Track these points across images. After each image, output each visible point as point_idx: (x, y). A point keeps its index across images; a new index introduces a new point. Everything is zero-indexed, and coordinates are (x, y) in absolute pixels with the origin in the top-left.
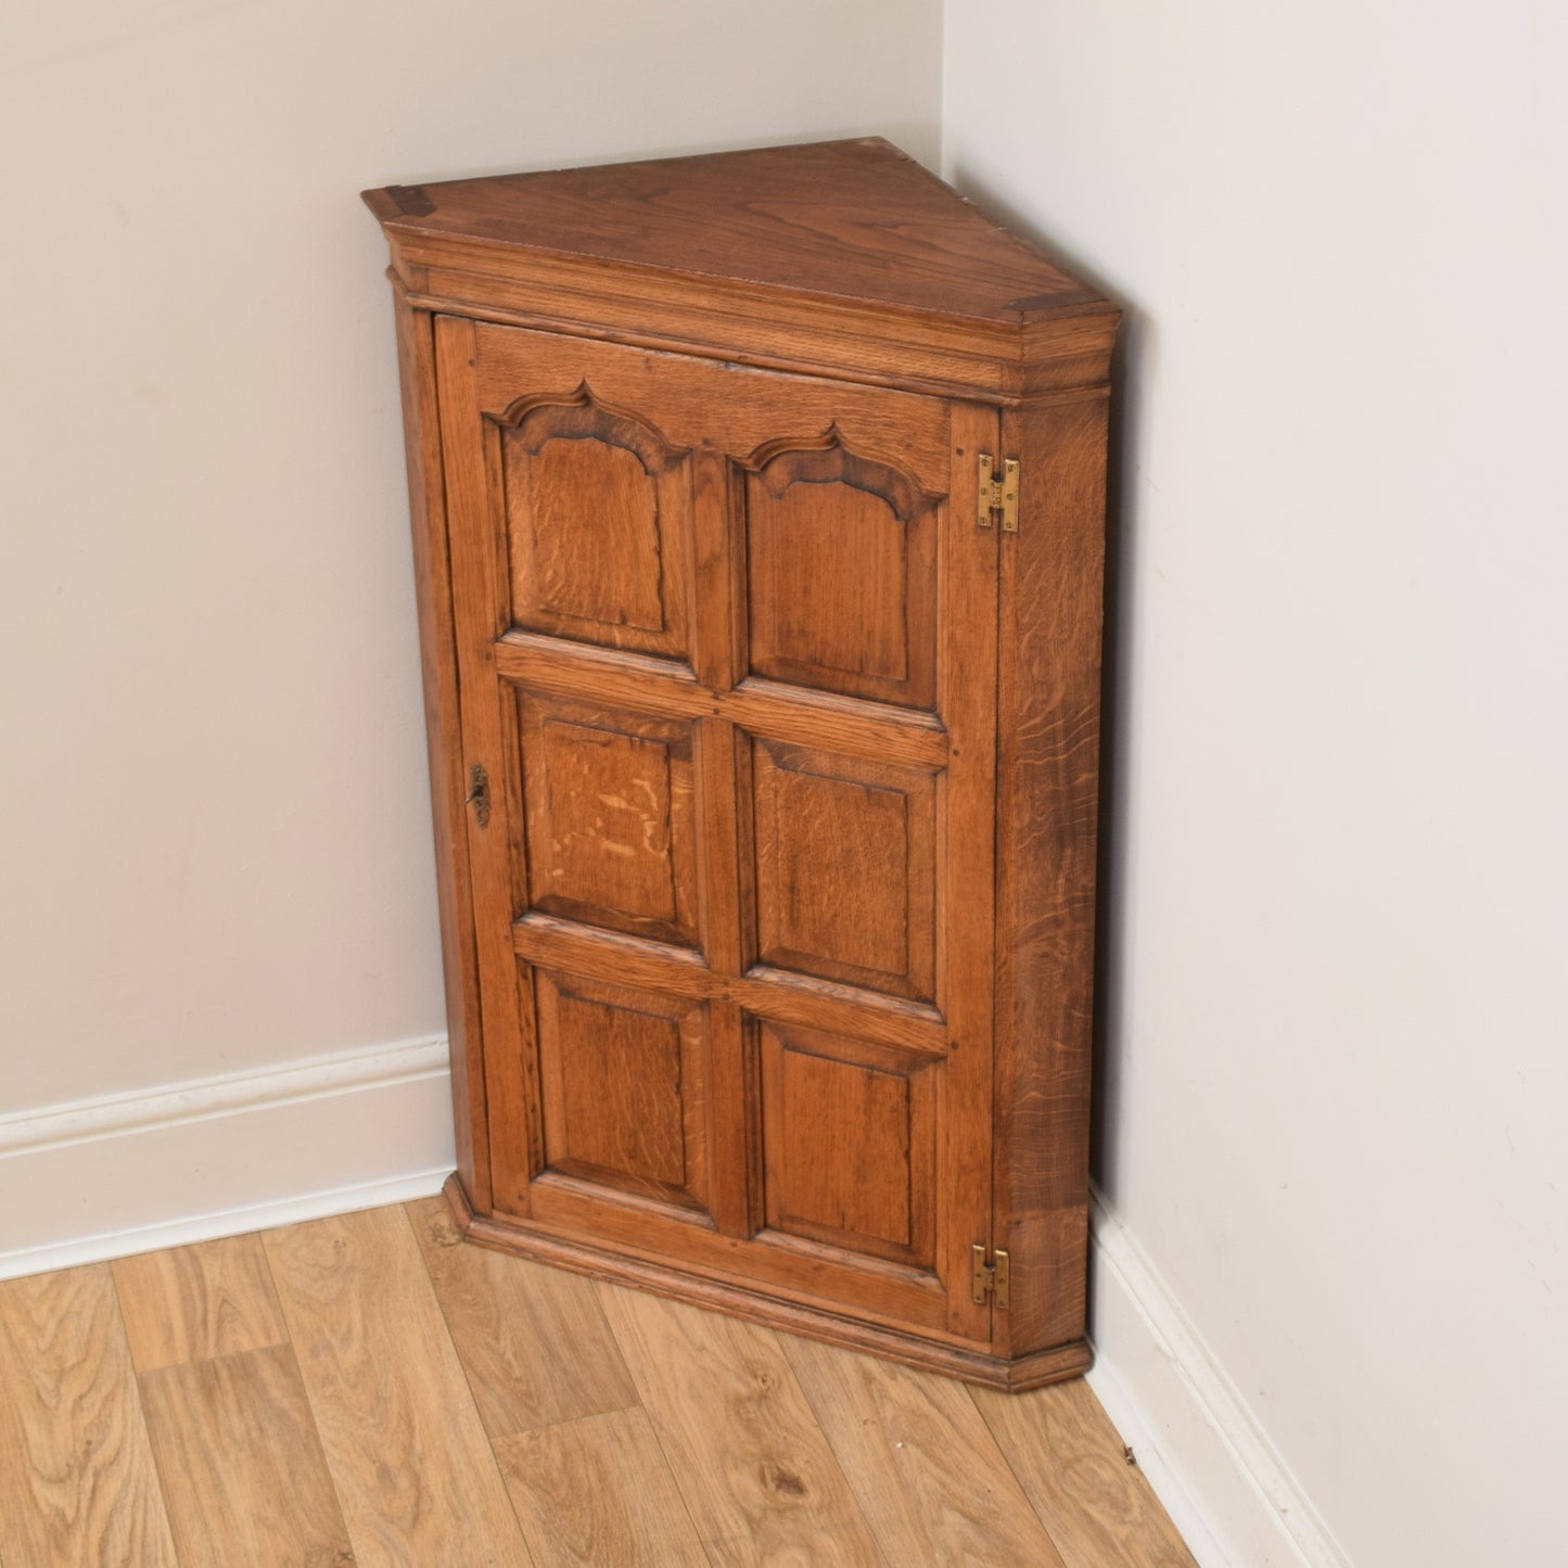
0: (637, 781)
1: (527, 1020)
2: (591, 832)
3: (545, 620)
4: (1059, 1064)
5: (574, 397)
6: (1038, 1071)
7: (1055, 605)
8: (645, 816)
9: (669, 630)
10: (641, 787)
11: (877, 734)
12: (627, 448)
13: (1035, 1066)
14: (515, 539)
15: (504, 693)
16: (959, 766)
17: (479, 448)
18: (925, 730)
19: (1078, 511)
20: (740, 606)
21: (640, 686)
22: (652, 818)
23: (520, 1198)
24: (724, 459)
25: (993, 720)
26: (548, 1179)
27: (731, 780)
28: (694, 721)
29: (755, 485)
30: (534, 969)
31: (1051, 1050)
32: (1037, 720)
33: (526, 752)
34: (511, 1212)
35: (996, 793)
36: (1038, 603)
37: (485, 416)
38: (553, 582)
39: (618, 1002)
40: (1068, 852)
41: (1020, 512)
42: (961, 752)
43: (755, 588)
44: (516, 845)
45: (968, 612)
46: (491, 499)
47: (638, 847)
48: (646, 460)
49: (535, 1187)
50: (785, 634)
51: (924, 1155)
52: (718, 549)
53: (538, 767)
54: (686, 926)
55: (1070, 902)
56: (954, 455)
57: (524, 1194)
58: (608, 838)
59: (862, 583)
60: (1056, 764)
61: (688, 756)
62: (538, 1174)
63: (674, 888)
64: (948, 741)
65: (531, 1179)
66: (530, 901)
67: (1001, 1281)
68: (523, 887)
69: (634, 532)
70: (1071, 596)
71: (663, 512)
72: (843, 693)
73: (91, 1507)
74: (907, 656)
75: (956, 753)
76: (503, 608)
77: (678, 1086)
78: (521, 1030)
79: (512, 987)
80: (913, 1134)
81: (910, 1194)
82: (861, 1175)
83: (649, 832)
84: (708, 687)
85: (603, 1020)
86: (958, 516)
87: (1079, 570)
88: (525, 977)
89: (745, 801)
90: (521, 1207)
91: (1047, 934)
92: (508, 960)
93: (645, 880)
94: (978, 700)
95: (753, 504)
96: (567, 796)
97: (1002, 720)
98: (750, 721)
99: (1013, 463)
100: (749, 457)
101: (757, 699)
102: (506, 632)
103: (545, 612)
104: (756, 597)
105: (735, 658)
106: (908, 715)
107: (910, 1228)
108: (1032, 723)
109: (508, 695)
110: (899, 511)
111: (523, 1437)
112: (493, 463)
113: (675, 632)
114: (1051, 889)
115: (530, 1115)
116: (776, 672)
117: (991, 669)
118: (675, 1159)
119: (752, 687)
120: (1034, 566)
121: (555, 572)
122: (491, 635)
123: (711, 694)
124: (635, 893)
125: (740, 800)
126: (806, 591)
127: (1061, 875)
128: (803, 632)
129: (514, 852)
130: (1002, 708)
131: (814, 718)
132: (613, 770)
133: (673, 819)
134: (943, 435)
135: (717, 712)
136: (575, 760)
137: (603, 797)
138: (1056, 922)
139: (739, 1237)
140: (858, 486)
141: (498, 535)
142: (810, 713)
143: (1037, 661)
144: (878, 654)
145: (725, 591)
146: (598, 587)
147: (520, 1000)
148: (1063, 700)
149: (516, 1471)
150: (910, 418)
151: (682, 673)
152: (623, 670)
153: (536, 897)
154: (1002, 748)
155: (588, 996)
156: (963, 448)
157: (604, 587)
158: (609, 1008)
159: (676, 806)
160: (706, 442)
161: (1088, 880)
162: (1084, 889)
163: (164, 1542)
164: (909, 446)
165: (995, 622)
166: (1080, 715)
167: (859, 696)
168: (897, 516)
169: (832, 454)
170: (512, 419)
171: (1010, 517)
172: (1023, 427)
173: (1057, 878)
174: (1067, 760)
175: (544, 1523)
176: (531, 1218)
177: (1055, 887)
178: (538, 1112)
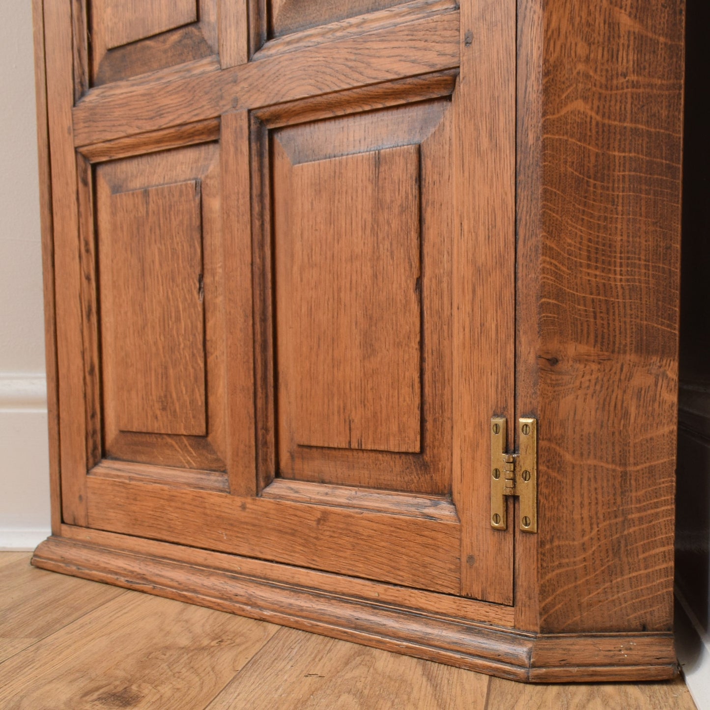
1: (87, 244)
4: (627, 59)
6: (587, 60)
13: (582, 49)
26: (103, 468)
30: (93, 166)
31: (612, 25)
34: (75, 524)
39: (154, 181)
51: (440, 282)
57: (83, 492)
62: (96, 464)
65: (88, 472)
66: (90, 72)
67: (526, 475)
77: (201, 277)
78: (80, 257)
80: (427, 249)
81: (422, 359)
82: (369, 347)
85: (141, 210)
107: (423, 421)
115: (88, 378)
118: (198, 397)
139: (248, 493)
176: (87, 527)
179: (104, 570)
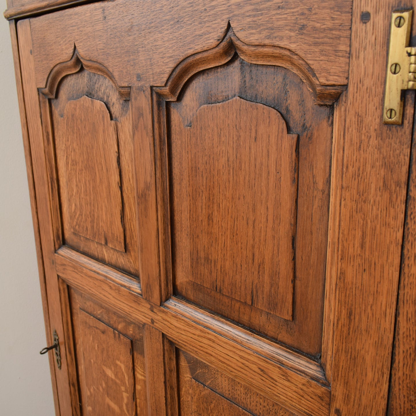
0: (118, 363)
8: (123, 388)
9: (130, 252)
10: (120, 367)
11: (262, 371)
12: (101, 100)
15: (62, 288)
17: (39, 116)
18: (308, 378)
21: (113, 293)
22: (126, 391)
24: (149, 90)
25: (386, 387)
27: (163, 380)
28: (142, 326)
29: (175, 116)
37: (39, 92)
38: (75, 212)
42: (342, 413)
43: (177, 218)
44: (74, 385)
45: (362, 246)
48: (111, 109)
50: (195, 261)
52: (149, 179)
56: (357, 25)
58: (108, 396)
59: (254, 210)
64: (330, 397)
69: (107, 171)
71: (122, 152)
72: (238, 323)
74: (294, 294)
75: (338, 413)
76: (58, 230)
83: (125, 400)
84: (148, 300)
86: (358, 115)
89: (172, 397)
94: (368, 358)
95: (174, 137)
96: (90, 362)
97: (396, 390)
98: (173, 334)
100: (166, 85)
101: (176, 316)
102: (60, 247)
104: (178, 226)
105: (163, 278)
106: (291, 357)
109: (64, 289)
110: (291, 124)
112: (46, 127)
113: (132, 253)
117: (388, 324)
119: (175, 305)
121: (76, 205)
122: (53, 249)
125: (169, 396)
126: (210, 218)
128: (207, 259)
130: (399, 374)
131: (215, 342)
132: (108, 351)
133: (137, 395)
135: (153, 321)
136: (91, 338)
137: (105, 368)
140: (254, 99)
141: (52, 179)
142: (210, 336)
144: (267, 289)
146: (94, 215)
151: (136, 287)
152: (106, 280)
156: (369, 9)
157: (96, 215)
159: (138, 387)
160: (139, 77)
165: (397, 261)
168: (289, 130)
169: (232, 69)
170: (51, 91)
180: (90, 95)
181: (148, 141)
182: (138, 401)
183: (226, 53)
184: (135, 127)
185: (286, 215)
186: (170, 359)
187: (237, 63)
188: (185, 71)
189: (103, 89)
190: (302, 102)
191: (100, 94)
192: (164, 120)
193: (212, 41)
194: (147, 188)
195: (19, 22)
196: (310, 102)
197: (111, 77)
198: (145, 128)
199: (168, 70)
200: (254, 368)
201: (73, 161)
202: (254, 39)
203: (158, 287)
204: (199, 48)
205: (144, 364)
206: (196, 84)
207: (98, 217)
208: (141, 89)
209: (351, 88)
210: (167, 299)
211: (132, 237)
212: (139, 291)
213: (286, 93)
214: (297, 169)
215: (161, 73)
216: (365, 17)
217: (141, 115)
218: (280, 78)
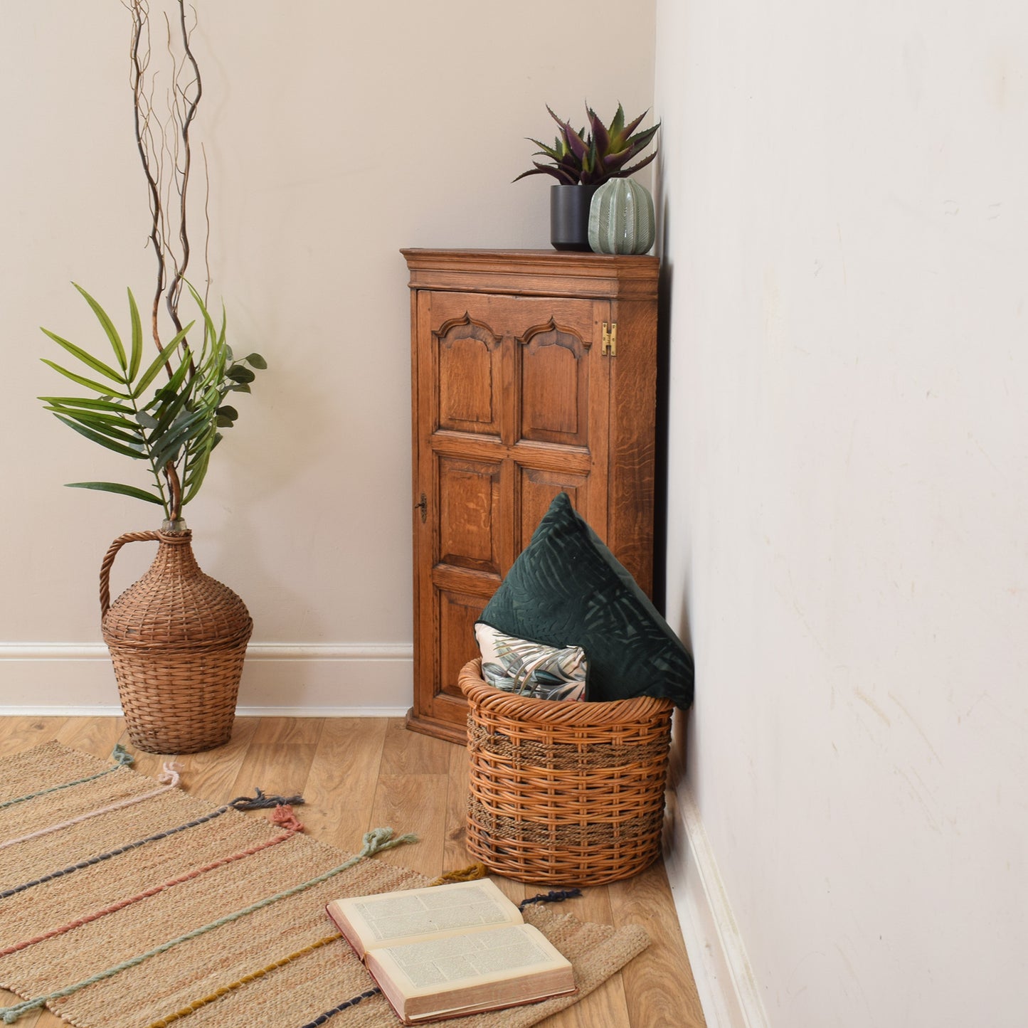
0: (480, 495)
1: (436, 616)
2: (463, 521)
3: (450, 423)
5: (463, 319)
7: (633, 393)
8: (482, 511)
9: (493, 422)
10: (481, 497)
11: (565, 459)
12: (481, 340)
14: (442, 389)
15: (434, 459)
16: (595, 470)
17: (430, 347)
18: (583, 455)
19: (644, 351)
20: (518, 406)
21: (481, 448)
22: (485, 511)
23: (430, 706)
24: (514, 338)
25: (607, 446)
26: (441, 697)
28: (501, 462)
29: (526, 350)
30: (440, 591)
32: (625, 447)
33: (442, 487)
34: (426, 715)
35: (608, 481)
36: (626, 391)
37: (433, 332)
38: (454, 405)
39: (470, 604)
40: (640, 514)
41: (617, 346)
42: (595, 463)
43: (524, 398)
44: (436, 531)
45: (599, 396)
46: (434, 370)
47: (479, 526)
48: (488, 345)
49: (436, 700)
50: (534, 418)
52: (511, 380)
53: (445, 493)
54: (496, 563)
55: (641, 539)
56: (594, 324)
57: (431, 704)
58: (468, 523)
59: (562, 389)
60: (634, 469)
61: (498, 482)
62: (437, 695)
63: (492, 544)
64: (591, 458)
65: (434, 697)
66: (440, 558)
68: (437, 551)
69: (482, 378)
70: (641, 390)
71: (493, 368)
72: (555, 442)
73: (209, 771)
74: (577, 420)
75: (594, 464)
76: (436, 419)
78: (433, 621)
79: (431, 600)
83: (483, 518)
84: (506, 445)
85: (464, 614)
86: (595, 352)
87: (645, 379)
88: (436, 595)
89: (518, 498)
90: (429, 711)
91: (630, 553)
92: (430, 586)
93: (481, 542)
94: (602, 437)
95: (524, 359)
96: (455, 505)
97: (610, 446)
98: (520, 458)
99: (615, 324)
100: (522, 337)
101: (523, 448)
102: (436, 431)
103: (450, 419)
104: (524, 402)
105: (516, 431)
106: (577, 449)
108: (622, 447)
109: (436, 459)
110: (575, 354)
111: (393, 776)
112: (435, 354)
113: (496, 422)
114: (632, 532)
116: (531, 436)
117: (607, 422)
119: (522, 443)
120: (624, 373)
121: (455, 400)
122: (430, 432)
123: (506, 448)
124: (477, 549)
126: (542, 395)
127: (637, 525)
128: (540, 415)
129: (435, 534)
130: (610, 439)
131: (542, 454)
132: (471, 490)
133: (492, 511)
134: (590, 317)
135: (508, 456)
136: (458, 487)
137: (467, 504)
138: (634, 548)
140: (562, 345)
141: (436, 386)
142: (541, 452)
143: (626, 418)
144: (567, 422)
145: (513, 399)
146: (469, 405)
147: (434, 606)
148: (637, 440)
149: (384, 783)
150: (579, 310)
151: (497, 440)
152: (476, 442)
153: (442, 556)
154: (610, 459)
155: (459, 602)
156: (597, 321)
157: (471, 404)
158: (466, 607)
159: (494, 505)
160: (508, 332)
161: (649, 530)
162: (648, 534)
163: (231, 782)
164: (578, 322)
165: (608, 399)
166: (645, 448)
167: (560, 443)
168: (575, 357)
169: (552, 333)
170: (442, 333)
171: (613, 349)
172: (619, 308)
173: (635, 527)
174: (639, 468)
175: (386, 796)
176: (433, 717)
177: (634, 530)
178: (439, 662)
179: (445, 735)
180: (473, 337)
181: (511, 363)
182: (493, 515)
183: (551, 327)
184: (503, 356)
185: (574, 389)
186: (518, 475)
187: (555, 331)
188: (532, 332)
189: (482, 335)
190: (579, 347)
191: (481, 337)
192: (520, 352)
193: (546, 322)
194: (510, 384)
195: (419, 291)
196: (582, 348)
197: (490, 330)
198: (511, 356)
199: (525, 331)
200: (562, 459)
201: (455, 374)
202: (562, 324)
203: (512, 435)
204: (539, 324)
205: (499, 489)
206: (536, 337)
207: (473, 406)
208: (509, 337)
209: (593, 344)
210: (518, 441)
211: (496, 413)
212: (500, 442)
213: (573, 343)
214: (577, 372)
215: (519, 332)
216: (596, 323)
217: (508, 349)
218: (571, 338)
